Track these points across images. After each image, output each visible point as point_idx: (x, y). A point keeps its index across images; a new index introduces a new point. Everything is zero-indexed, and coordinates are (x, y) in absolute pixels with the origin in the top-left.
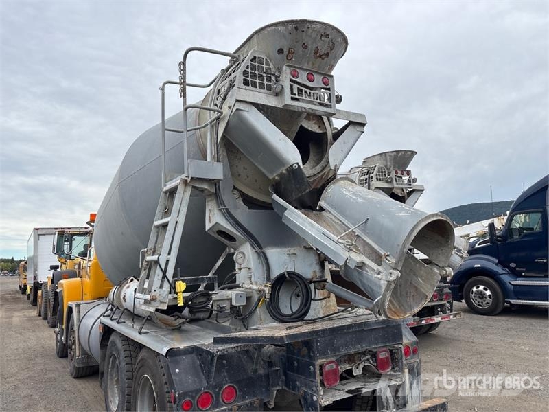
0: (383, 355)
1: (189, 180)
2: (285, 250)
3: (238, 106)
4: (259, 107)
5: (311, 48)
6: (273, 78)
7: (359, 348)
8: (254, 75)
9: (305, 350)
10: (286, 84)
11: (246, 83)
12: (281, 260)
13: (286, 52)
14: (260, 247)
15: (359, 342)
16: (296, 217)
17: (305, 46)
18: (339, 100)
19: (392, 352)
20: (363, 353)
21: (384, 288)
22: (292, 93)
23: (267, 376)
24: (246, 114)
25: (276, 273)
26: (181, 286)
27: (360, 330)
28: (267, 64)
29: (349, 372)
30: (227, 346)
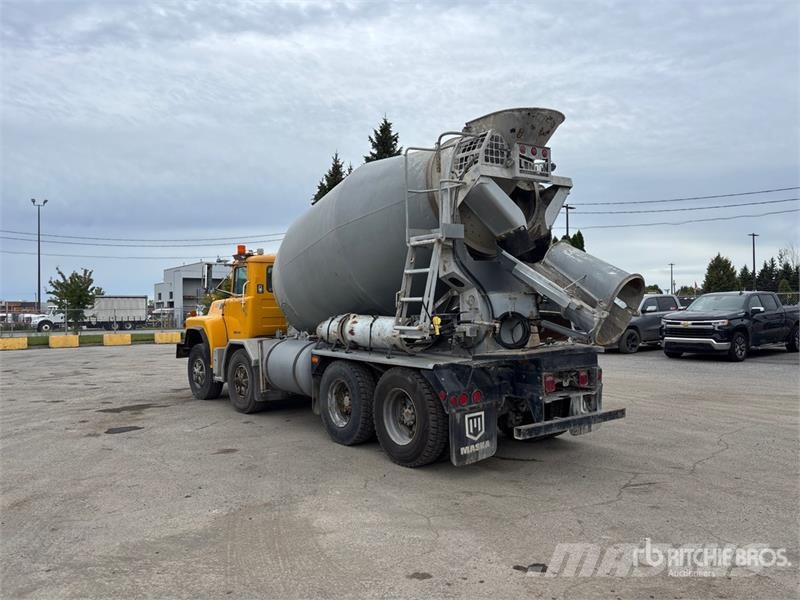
0: (583, 374)
1: (443, 240)
2: (507, 295)
3: (482, 180)
4: (497, 180)
5: (538, 129)
6: (505, 153)
7: (568, 368)
8: (492, 152)
9: (533, 367)
10: (517, 159)
11: (487, 160)
12: (501, 302)
13: (517, 131)
14: (485, 292)
15: (569, 362)
16: (525, 270)
17: (533, 128)
18: (554, 167)
19: (589, 373)
20: (570, 372)
21: (596, 324)
22: (521, 167)
23: (500, 386)
24: (487, 187)
25: (498, 313)
26: (437, 320)
27: (570, 354)
28: (502, 141)
29: (560, 385)
30: (484, 361)
